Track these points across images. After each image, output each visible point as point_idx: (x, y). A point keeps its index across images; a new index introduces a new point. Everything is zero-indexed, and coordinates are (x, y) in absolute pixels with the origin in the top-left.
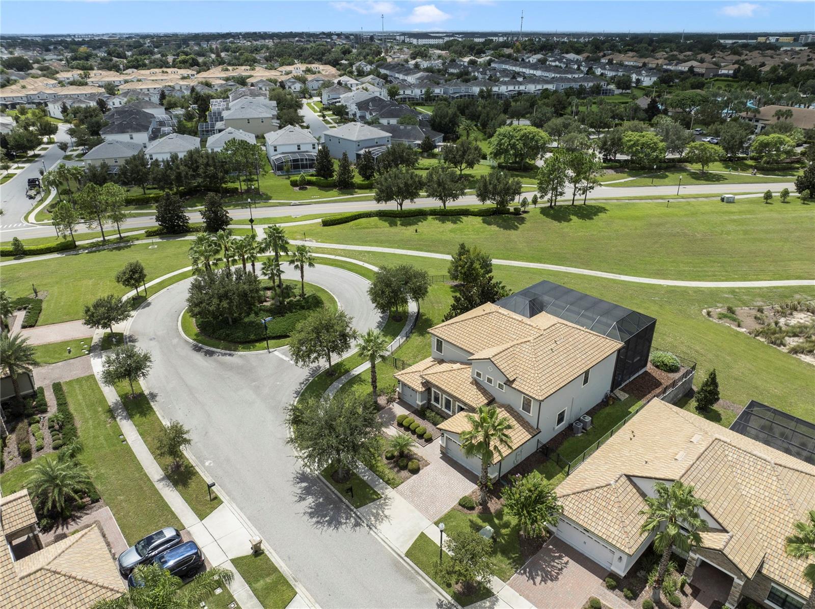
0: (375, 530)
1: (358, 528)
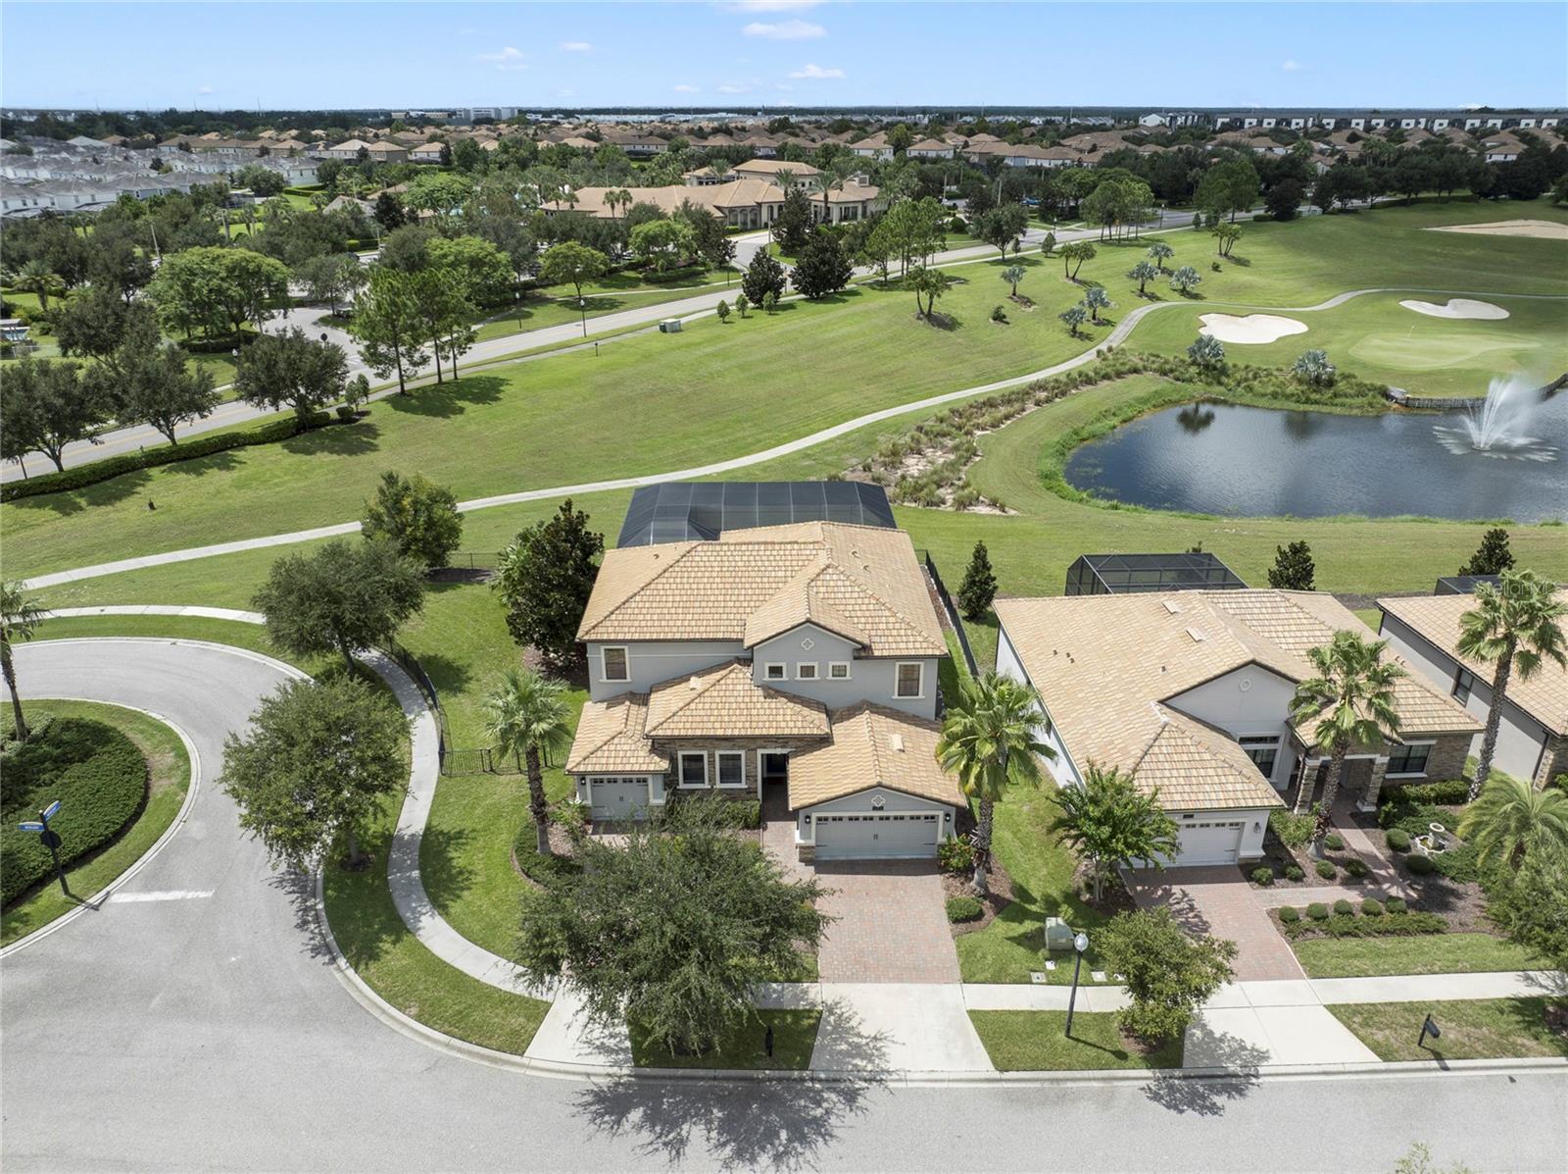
0: (894, 1076)
1: (860, 1099)
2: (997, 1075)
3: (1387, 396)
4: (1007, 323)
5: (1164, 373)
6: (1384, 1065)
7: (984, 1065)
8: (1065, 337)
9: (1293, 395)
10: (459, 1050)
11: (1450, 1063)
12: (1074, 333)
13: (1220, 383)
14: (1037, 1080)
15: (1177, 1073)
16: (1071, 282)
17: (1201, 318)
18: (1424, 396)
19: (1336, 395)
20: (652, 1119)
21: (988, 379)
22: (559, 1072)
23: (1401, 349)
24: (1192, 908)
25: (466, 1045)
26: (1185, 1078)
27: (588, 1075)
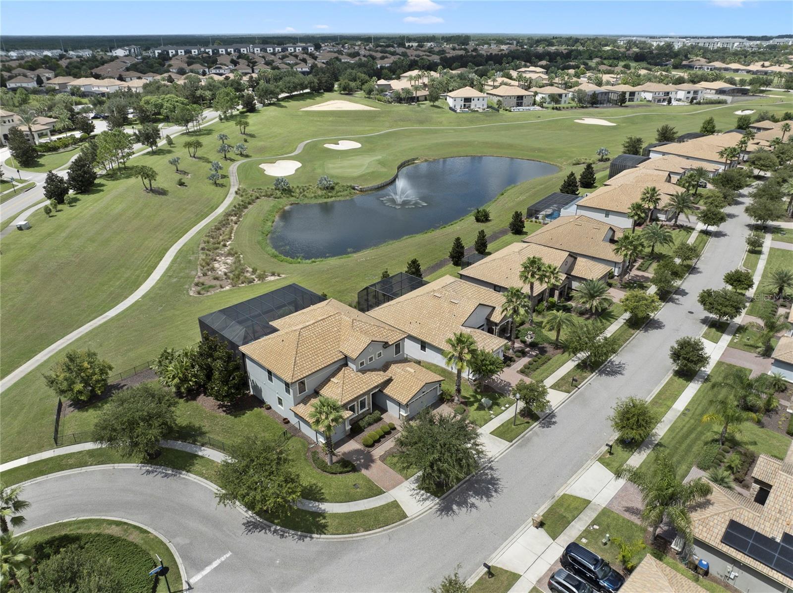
0: (494, 458)
2: (511, 444)
3: (354, 188)
4: (186, 186)
5: (269, 196)
6: (570, 395)
7: (508, 444)
8: (213, 187)
9: (322, 196)
10: (389, 529)
11: (579, 387)
12: (216, 184)
13: (293, 196)
14: (519, 440)
15: (541, 420)
16: (194, 159)
17: (260, 166)
18: (365, 187)
19: (337, 192)
20: (459, 505)
21: (202, 216)
22: (422, 513)
23: (341, 167)
24: (502, 380)
25: (389, 527)
26: (543, 420)
27: (431, 508)
